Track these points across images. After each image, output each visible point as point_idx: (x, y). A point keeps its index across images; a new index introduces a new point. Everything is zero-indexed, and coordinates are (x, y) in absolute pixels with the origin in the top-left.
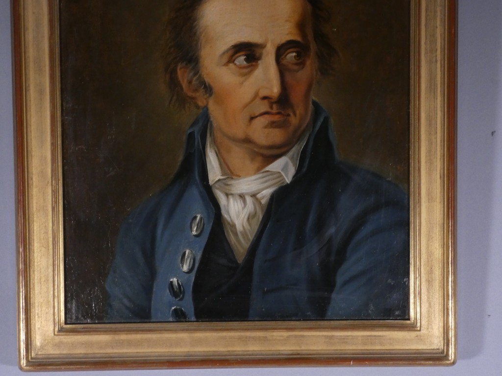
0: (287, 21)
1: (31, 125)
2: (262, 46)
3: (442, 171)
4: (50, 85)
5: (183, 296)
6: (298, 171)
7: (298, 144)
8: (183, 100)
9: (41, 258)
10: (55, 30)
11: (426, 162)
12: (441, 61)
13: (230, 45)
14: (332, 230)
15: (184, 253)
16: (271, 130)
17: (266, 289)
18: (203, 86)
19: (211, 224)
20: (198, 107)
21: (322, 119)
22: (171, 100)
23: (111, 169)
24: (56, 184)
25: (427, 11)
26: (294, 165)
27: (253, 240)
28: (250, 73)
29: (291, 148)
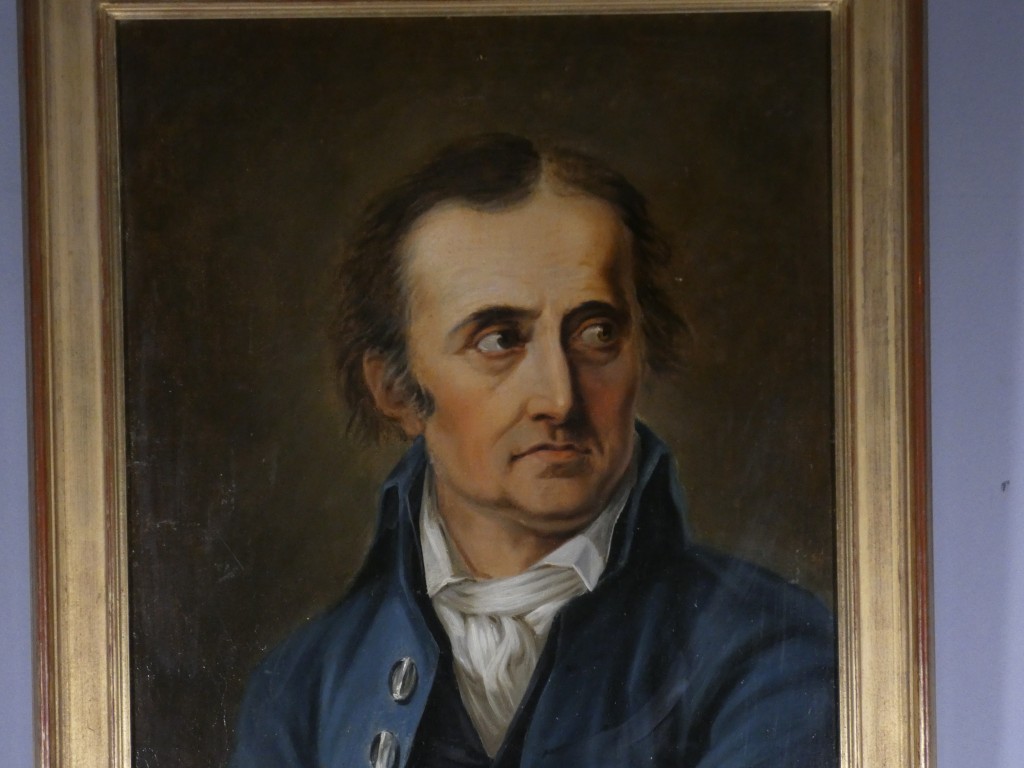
0: (582, 263)
1: (64, 480)
2: (533, 314)
3: (903, 565)
4: (103, 397)
6: (610, 565)
7: (607, 510)
8: (374, 424)
9: (84, 752)
10: (114, 287)
11: (870, 547)
12: (896, 341)
13: (470, 313)
14: (680, 688)
15: (377, 739)
16: (553, 480)
18: (415, 394)
19: (432, 678)
20: (404, 437)
21: (654, 461)
23: (228, 566)
24: (116, 600)
25: (865, 241)
26: (602, 552)
27: (519, 709)
28: (509, 368)
29: (595, 519)
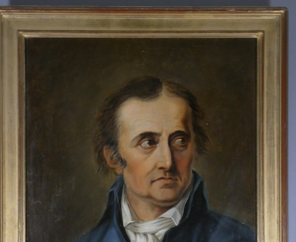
0: (175, 118)
1: (5, 188)
2: (159, 135)
3: (278, 218)
4: (18, 161)
6: (183, 217)
7: (183, 199)
8: (107, 170)
10: (22, 124)
11: (268, 212)
12: (277, 145)
13: (139, 134)
16: (165, 189)
18: (120, 161)
20: (116, 174)
21: (198, 183)
22: (99, 170)
23: (58, 216)
24: (21, 227)
25: (267, 113)
26: (181, 213)
28: (151, 152)
29: (179, 202)
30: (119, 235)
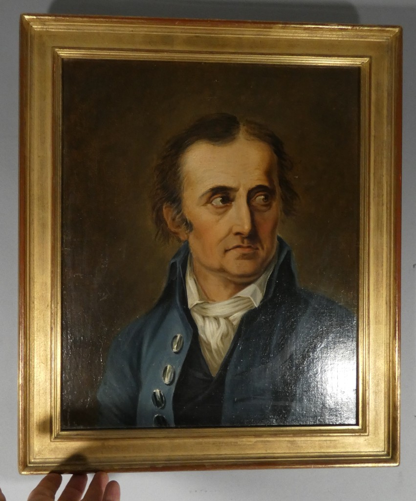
0: (256, 169)
1: (33, 255)
2: (235, 190)
4: (52, 220)
5: (165, 405)
6: (265, 296)
7: (265, 273)
8: (167, 235)
9: (40, 373)
10: (57, 172)
11: (374, 290)
13: (209, 189)
14: (293, 348)
15: (166, 368)
17: (236, 399)
18: (185, 223)
19: (190, 343)
20: (179, 240)
22: (157, 235)
23: (104, 294)
24: (55, 308)
25: (375, 162)
26: (262, 291)
27: (226, 356)
28: (225, 212)
29: (259, 277)
30: (182, 319)
